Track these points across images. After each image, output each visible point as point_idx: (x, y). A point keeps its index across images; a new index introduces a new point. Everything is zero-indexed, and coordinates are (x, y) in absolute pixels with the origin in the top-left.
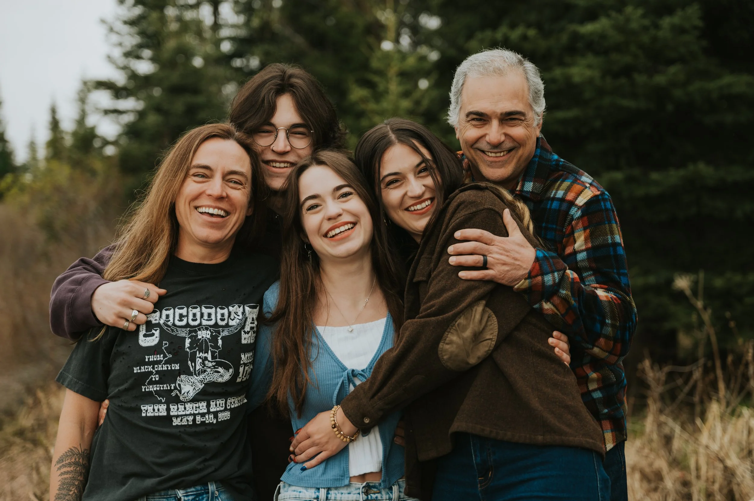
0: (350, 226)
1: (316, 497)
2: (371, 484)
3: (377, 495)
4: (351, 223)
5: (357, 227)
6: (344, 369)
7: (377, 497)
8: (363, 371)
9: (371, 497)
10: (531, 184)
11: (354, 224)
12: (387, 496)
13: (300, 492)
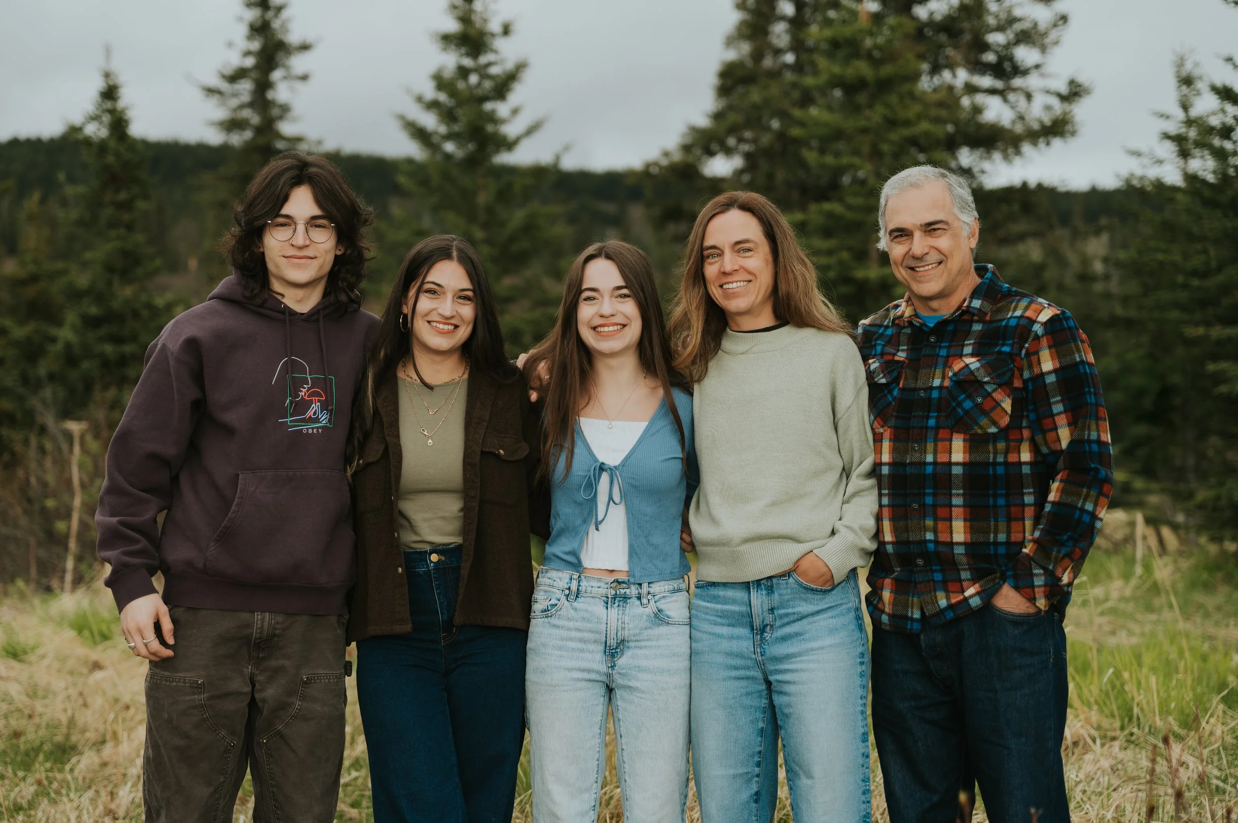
0: (619, 327)
1: (568, 587)
2: (620, 580)
3: (625, 590)
4: (621, 324)
5: (626, 328)
6: (596, 460)
7: (625, 593)
8: (615, 467)
9: (620, 592)
10: (980, 302)
11: (624, 326)
12: (637, 592)
13: (554, 581)
